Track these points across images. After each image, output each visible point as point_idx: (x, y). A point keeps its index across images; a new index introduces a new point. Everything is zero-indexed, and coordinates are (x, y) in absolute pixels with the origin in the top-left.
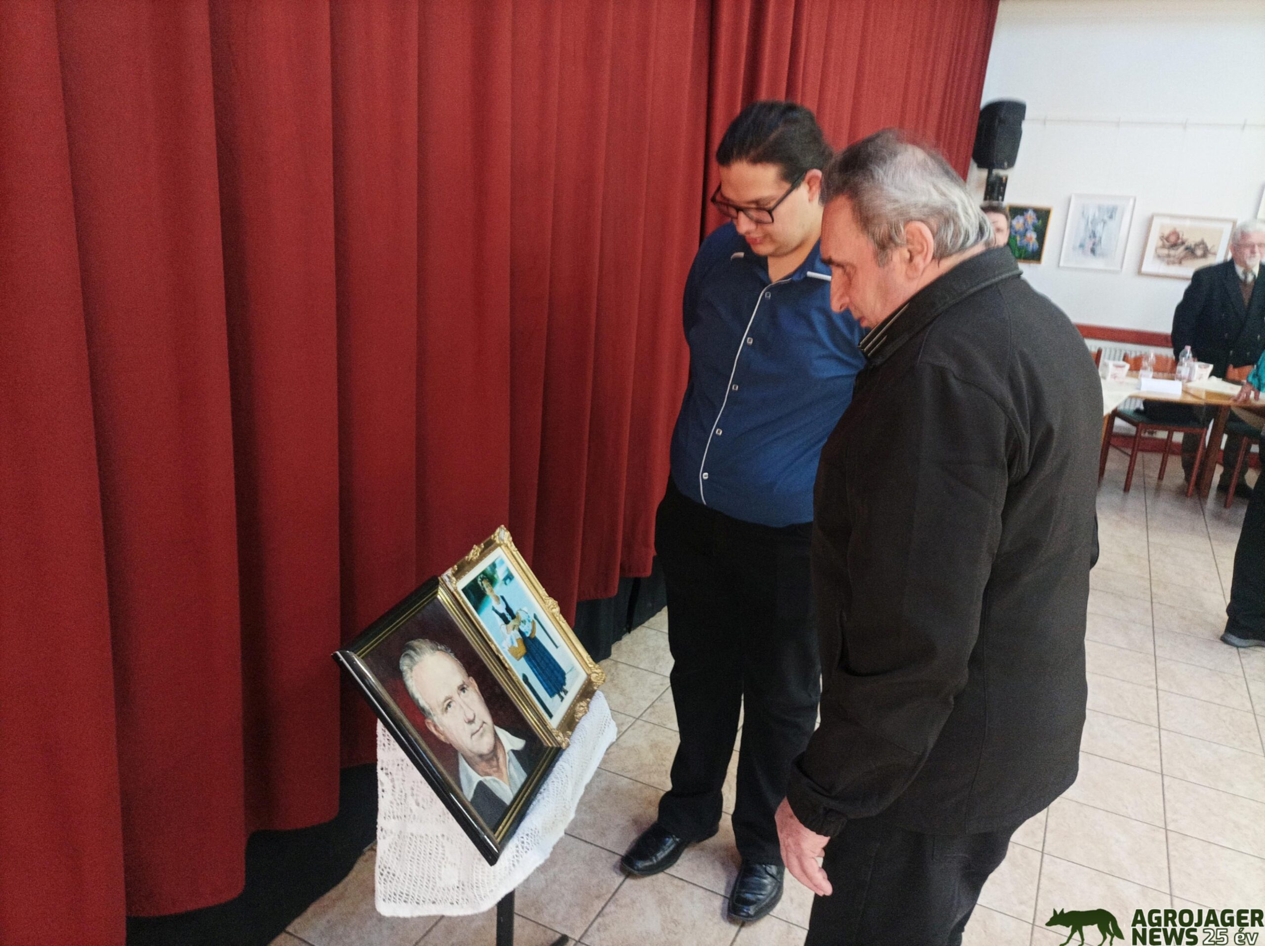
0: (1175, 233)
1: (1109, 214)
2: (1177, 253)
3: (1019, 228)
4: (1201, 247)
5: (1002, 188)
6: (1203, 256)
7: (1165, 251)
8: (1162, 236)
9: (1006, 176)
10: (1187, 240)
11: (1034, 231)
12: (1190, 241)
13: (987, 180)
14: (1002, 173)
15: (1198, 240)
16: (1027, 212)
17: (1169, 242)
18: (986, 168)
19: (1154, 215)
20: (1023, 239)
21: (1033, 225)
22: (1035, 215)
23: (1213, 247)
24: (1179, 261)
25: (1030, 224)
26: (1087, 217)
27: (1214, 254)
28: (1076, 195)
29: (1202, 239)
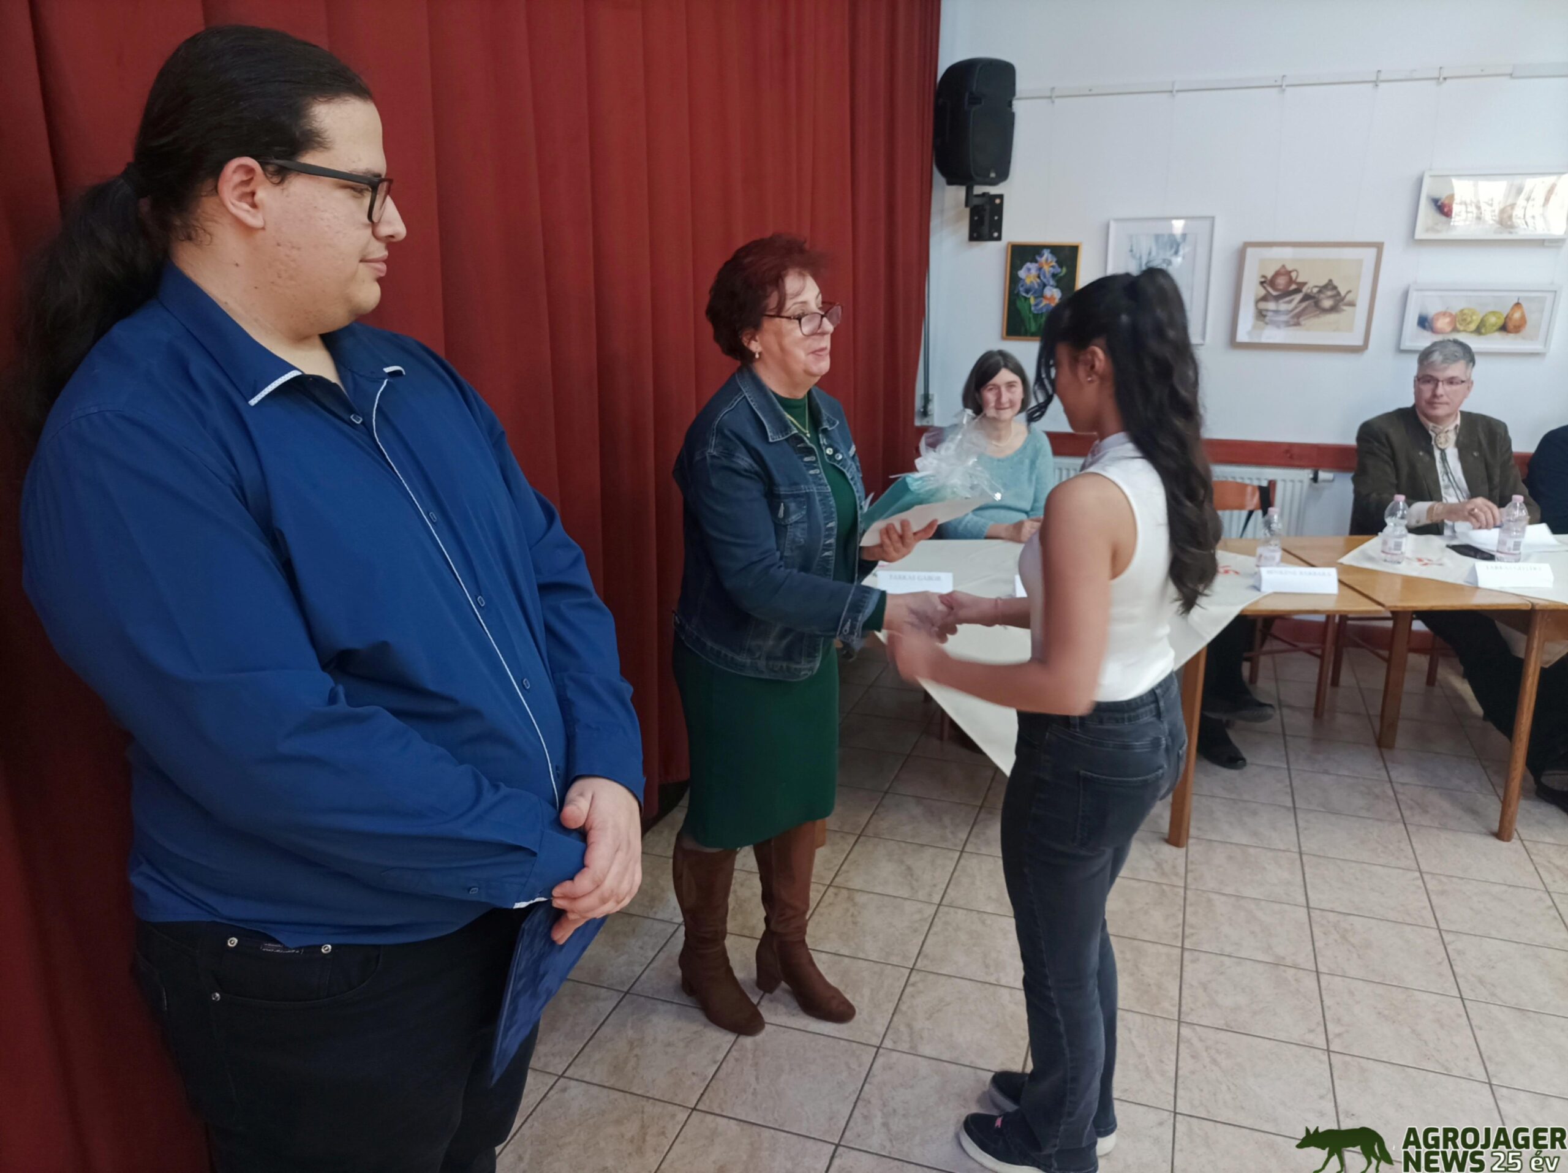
0: (1283, 272)
1: (1173, 250)
2: (1291, 306)
3: (1032, 282)
4: (1329, 293)
5: (996, 218)
6: (1334, 309)
7: (1271, 305)
8: (1263, 280)
9: (1001, 197)
10: (1304, 284)
11: (1057, 287)
12: (1310, 285)
13: (967, 205)
14: (993, 190)
15: (1323, 282)
16: (1041, 256)
17: (1275, 289)
18: (961, 184)
19: (1247, 245)
20: (1041, 302)
21: (1054, 276)
22: (1055, 259)
23: (1349, 292)
24: (1296, 320)
25: (1048, 275)
26: (1138, 255)
27: (1352, 304)
28: (1117, 220)
29: (1330, 281)
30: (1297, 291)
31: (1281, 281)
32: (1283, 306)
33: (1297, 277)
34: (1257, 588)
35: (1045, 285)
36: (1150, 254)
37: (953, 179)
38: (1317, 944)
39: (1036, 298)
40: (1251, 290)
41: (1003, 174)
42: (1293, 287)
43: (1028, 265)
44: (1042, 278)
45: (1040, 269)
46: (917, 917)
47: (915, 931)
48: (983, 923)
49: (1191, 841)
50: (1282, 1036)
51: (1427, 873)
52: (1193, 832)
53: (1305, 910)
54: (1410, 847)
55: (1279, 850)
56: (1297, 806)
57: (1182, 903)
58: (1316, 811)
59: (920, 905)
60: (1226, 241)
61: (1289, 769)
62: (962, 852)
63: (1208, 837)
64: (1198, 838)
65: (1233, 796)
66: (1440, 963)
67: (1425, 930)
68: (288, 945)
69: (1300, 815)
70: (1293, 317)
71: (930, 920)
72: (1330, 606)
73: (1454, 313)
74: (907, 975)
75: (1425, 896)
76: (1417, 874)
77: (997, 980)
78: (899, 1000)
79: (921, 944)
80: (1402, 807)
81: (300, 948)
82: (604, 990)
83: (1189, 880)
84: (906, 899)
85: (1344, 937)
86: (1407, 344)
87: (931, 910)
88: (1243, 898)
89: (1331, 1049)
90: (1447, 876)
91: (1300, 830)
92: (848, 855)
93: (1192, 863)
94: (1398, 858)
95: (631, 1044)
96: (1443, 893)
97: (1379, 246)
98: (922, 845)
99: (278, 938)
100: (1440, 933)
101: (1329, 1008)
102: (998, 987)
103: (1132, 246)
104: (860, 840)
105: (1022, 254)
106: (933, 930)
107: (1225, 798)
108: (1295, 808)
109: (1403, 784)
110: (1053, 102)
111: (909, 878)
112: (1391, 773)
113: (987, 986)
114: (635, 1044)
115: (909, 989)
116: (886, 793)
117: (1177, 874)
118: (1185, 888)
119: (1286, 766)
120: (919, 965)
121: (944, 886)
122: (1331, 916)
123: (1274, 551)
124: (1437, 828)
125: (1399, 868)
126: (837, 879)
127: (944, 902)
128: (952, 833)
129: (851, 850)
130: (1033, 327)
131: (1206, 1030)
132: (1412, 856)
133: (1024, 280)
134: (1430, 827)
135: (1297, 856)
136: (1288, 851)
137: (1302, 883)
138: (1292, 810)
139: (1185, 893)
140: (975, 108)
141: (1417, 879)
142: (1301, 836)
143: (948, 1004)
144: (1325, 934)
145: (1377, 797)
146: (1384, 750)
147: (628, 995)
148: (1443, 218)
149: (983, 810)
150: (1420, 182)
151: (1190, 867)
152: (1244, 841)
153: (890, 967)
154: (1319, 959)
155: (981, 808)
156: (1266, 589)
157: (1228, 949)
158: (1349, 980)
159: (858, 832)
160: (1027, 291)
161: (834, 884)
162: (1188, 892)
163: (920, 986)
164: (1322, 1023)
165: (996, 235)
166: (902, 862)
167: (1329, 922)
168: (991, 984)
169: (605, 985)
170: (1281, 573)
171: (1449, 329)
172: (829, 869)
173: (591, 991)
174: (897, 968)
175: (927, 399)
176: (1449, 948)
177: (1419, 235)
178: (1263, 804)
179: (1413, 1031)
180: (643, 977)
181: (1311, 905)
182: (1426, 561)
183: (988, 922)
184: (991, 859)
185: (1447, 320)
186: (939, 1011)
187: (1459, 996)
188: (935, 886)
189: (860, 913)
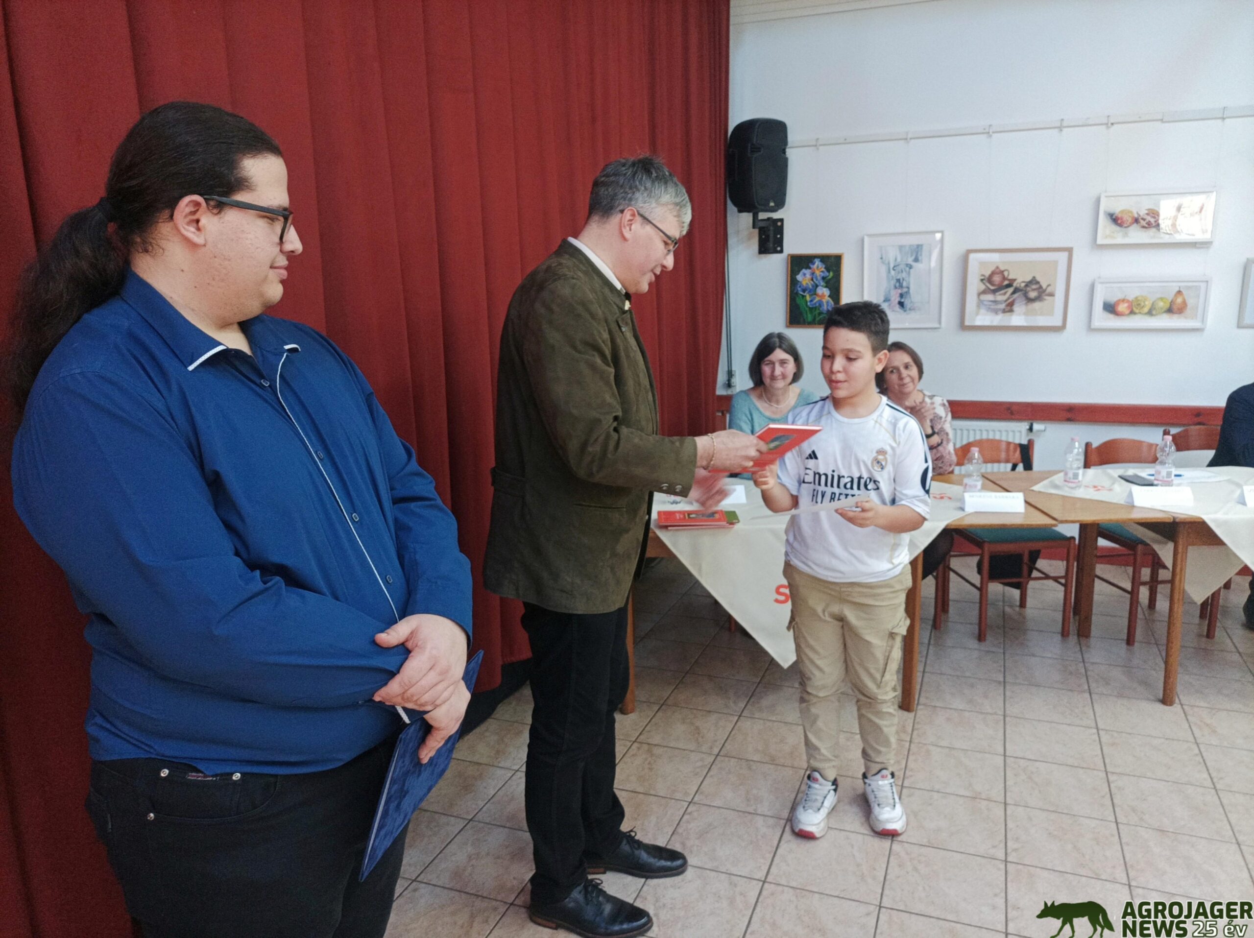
0: (997, 272)
1: (913, 257)
2: (1005, 298)
3: (807, 284)
4: (1034, 287)
5: (779, 236)
6: (1038, 298)
7: (990, 297)
8: (983, 278)
9: (782, 220)
10: (1015, 280)
11: (826, 287)
12: (1019, 281)
13: (754, 227)
14: (775, 216)
15: (1028, 279)
16: (814, 264)
17: (993, 285)
18: (749, 211)
19: (970, 251)
20: (815, 298)
21: (823, 278)
22: (824, 266)
23: (1049, 285)
24: (1009, 308)
25: (819, 278)
26: (887, 262)
27: (1052, 295)
28: (869, 236)
29: (1034, 277)
30: (1009, 286)
31: (997, 279)
32: (1000, 297)
33: (1008, 275)
34: (962, 509)
35: (817, 286)
36: (896, 260)
37: (743, 207)
38: (1007, 783)
39: (811, 296)
40: (974, 285)
41: (780, 203)
42: (1006, 282)
43: (804, 271)
44: (815, 280)
45: (813, 274)
46: (699, 764)
47: (696, 774)
48: (750, 768)
49: (920, 707)
50: (972, 851)
51: (1102, 730)
52: (922, 700)
53: (1003, 758)
54: (1091, 710)
55: (987, 713)
56: (1007, 679)
57: (906, 753)
58: (1020, 684)
59: (703, 756)
60: (953, 250)
61: (1004, 653)
62: (740, 716)
63: (933, 704)
64: (924, 705)
65: (958, 673)
66: (1103, 797)
67: (1095, 772)
68: (207, 773)
69: (1008, 687)
70: (1008, 305)
71: (709, 766)
72: (1018, 521)
73: (1130, 299)
74: (686, 806)
75: (1099, 747)
76: (1095, 731)
77: (755, 810)
78: (678, 825)
79: (699, 783)
80: (1090, 681)
81: (216, 775)
82: (453, 818)
83: (913, 737)
84: (692, 751)
85: (1030, 778)
86: (1096, 324)
87: (712, 759)
88: (954, 749)
89: (1009, 859)
90: (1117, 732)
91: (1007, 698)
92: (652, 719)
93: (918, 723)
94: (1081, 719)
95: (470, 858)
96: (1113, 744)
97: (1070, 250)
98: (710, 712)
99: (199, 767)
100: (1107, 774)
101: (1011, 830)
102: (755, 816)
103: (882, 255)
104: (663, 707)
105: (799, 263)
106: (711, 773)
107: (950, 675)
108: (1004, 682)
109: (1093, 663)
110: (818, 149)
111: (697, 735)
112: (1086, 656)
113: (746, 814)
114: (473, 857)
115: (686, 817)
116: (687, 673)
117: (905, 732)
118: (910, 742)
119: (1002, 651)
120: (696, 799)
121: (723, 742)
122: (1022, 763)
123: (977, 481)
124: (1115, 696)
125: (1081, 726)
126: (642, 737)
127: (721, 753)
128: (735, 702)
129: (655, 715)
130: (810, 318)
131: (912, 846)
132: (1093, 717)
133: (801, 282)
134: (1110, 695)
135: (1002, 718)
136: (995, 714)
137: (1003, 738)
138: (1003, 684)
139: (910, 746)
140: (755, 156)
141: (1094, 734)
142: (1007, 703)
143: (715, 827)
144: (1015, 775)
145: (1071, 673)
146: (1081, 639)
147: (471, 822)
148: (1118, 228)
149: (760, 685)
150: (1098, 201)
151: (916, 726)
152: (961, 708)
153: (673, 801)
154: (1008, 794)
155: (759, 683)
156: (969, 509)
157: (937, 787)
158: (1029, 809)
159: (662, 702)
160: (804, 291)
161: (638, 740)
162: (912, 745)
163: (695, 814)
164: (1004, 841)
165: (779, 249)
166: (692, 724)
167: (1019, 766)
168: (750, 813)
169: (455, 814)
170: (980, 496)
171: (1127, 312)
172: (636, 730)
173: (443, 819)
174: (679, 802)
175: (730, 374)
176: (1112, 785)
177: (1099, 242)
178: (980, 679)
179: (1075, 847)
180: (484, 809)
181: (1007, 754)
182: (1099, 488)
183: (754, 767)
184: (762, 722)
185: (1126, 305)
186: (707, 832)
187: (1114, 820)
188: (716, 741)
189: (655, 761)
